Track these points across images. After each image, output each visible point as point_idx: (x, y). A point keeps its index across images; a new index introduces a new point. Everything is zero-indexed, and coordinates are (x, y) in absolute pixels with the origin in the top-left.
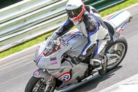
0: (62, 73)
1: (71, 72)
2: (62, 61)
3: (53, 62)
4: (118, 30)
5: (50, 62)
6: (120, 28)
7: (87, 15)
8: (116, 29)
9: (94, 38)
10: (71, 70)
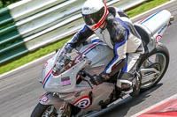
0: (79, 97)
1: (90, 96)
2: (78, 82)
3: (65, 82)
4: (155, 36)
5: (62, 83)
6: (157, 34)
7: (111, 20)
8: (152, 35)
9: (122, 51)
10: (91, 93)
